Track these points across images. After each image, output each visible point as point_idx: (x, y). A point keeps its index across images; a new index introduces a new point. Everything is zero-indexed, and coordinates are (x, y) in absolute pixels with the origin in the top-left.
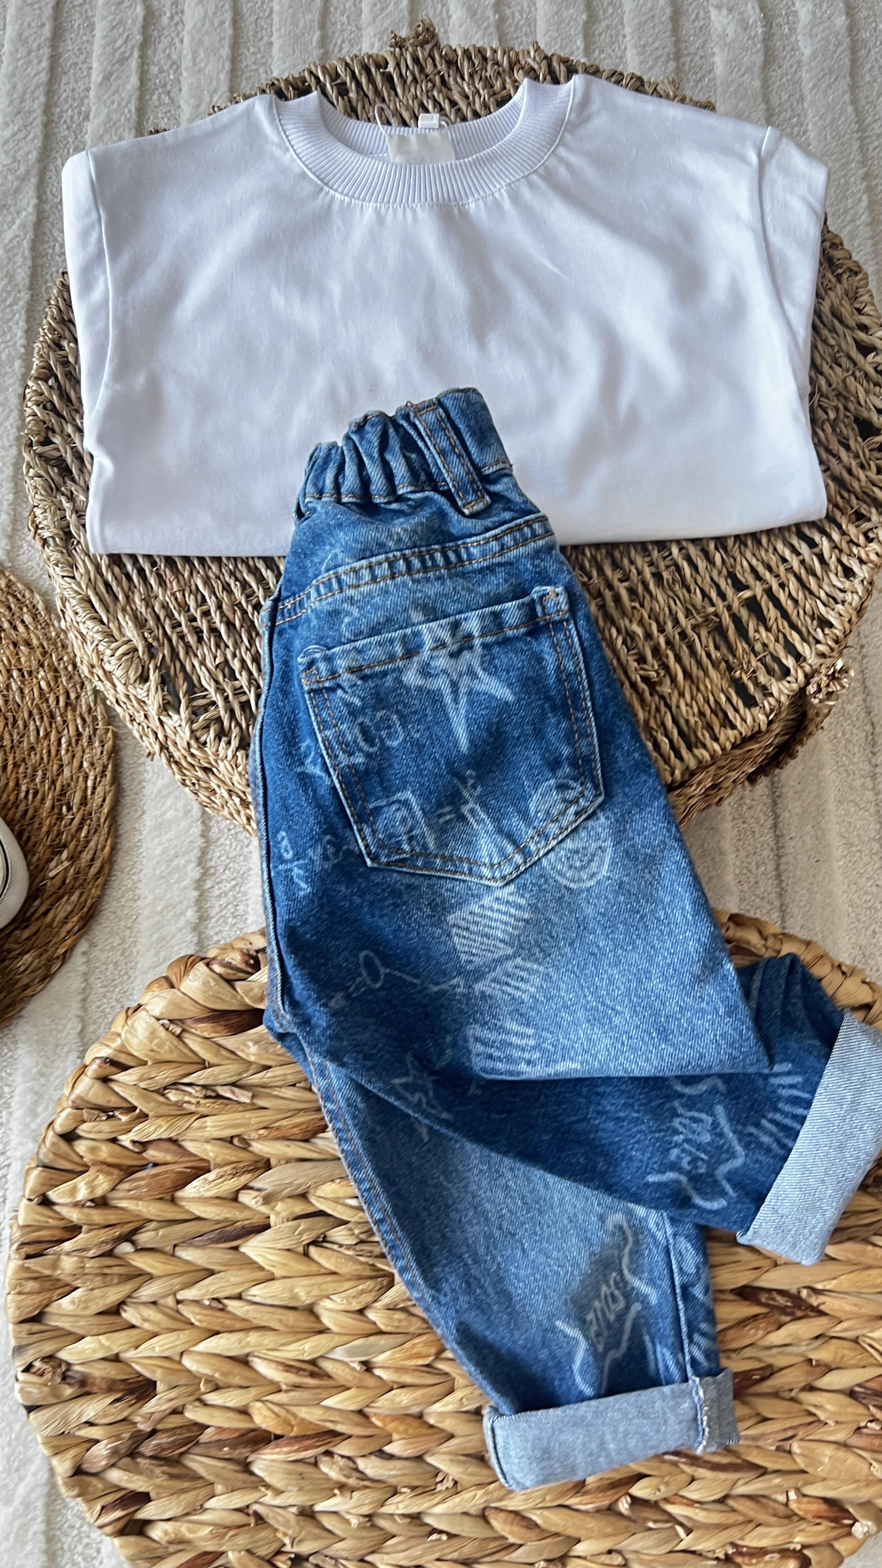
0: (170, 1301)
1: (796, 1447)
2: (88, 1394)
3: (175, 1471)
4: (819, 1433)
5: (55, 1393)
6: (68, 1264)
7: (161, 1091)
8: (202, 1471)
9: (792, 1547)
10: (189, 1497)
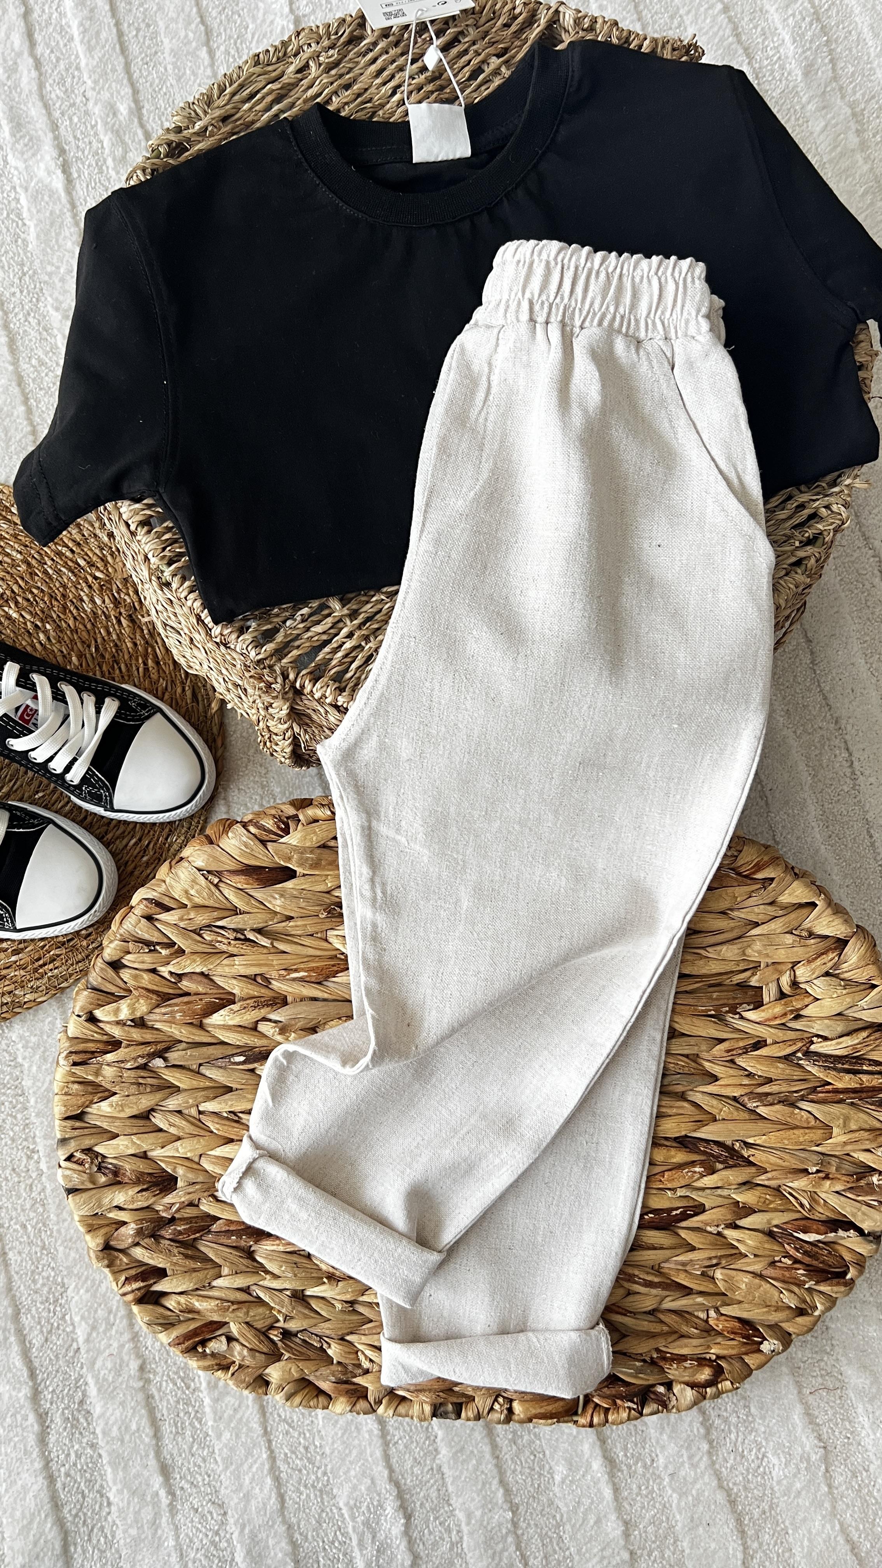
0: (193, 1112)
1: (719, 1274)
2: (120, 1183)
3: (190, 1252)
4: (739, 1264)
5: (93, 1180)
6: (109, 1072)
7: (197, 932)
8: (211, 1255)
9: (708, 1356)
10: (201, 1275)
